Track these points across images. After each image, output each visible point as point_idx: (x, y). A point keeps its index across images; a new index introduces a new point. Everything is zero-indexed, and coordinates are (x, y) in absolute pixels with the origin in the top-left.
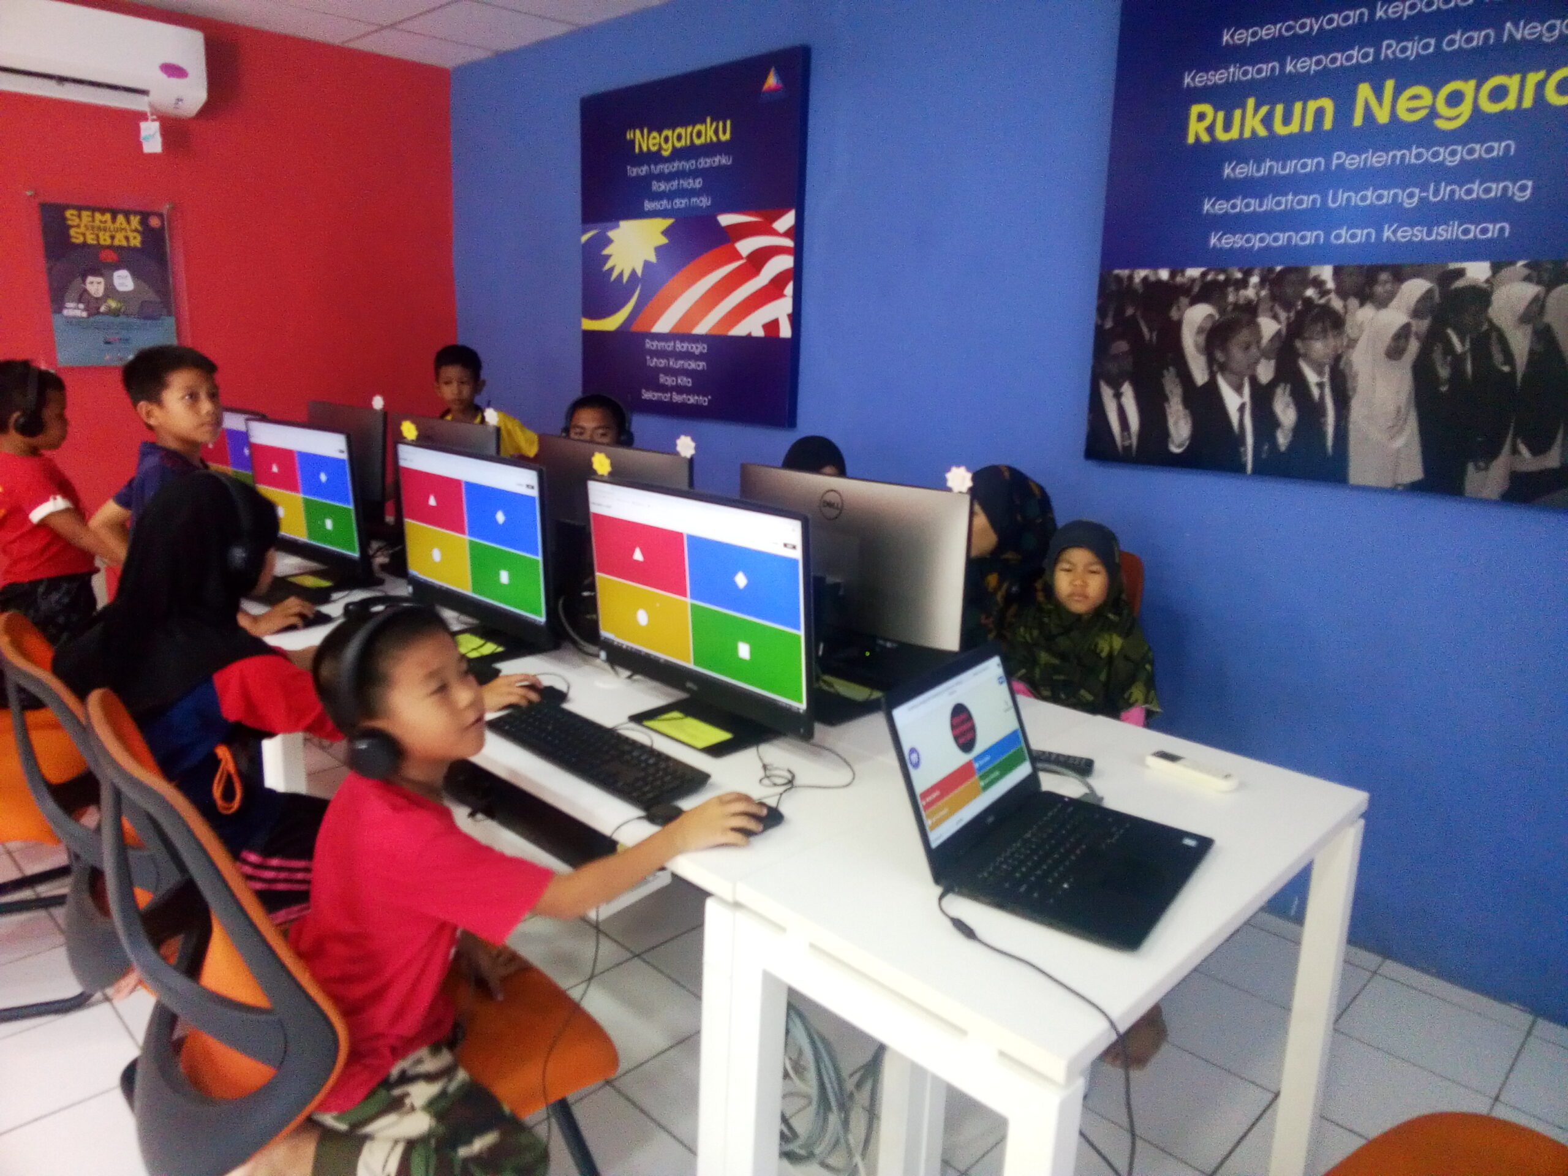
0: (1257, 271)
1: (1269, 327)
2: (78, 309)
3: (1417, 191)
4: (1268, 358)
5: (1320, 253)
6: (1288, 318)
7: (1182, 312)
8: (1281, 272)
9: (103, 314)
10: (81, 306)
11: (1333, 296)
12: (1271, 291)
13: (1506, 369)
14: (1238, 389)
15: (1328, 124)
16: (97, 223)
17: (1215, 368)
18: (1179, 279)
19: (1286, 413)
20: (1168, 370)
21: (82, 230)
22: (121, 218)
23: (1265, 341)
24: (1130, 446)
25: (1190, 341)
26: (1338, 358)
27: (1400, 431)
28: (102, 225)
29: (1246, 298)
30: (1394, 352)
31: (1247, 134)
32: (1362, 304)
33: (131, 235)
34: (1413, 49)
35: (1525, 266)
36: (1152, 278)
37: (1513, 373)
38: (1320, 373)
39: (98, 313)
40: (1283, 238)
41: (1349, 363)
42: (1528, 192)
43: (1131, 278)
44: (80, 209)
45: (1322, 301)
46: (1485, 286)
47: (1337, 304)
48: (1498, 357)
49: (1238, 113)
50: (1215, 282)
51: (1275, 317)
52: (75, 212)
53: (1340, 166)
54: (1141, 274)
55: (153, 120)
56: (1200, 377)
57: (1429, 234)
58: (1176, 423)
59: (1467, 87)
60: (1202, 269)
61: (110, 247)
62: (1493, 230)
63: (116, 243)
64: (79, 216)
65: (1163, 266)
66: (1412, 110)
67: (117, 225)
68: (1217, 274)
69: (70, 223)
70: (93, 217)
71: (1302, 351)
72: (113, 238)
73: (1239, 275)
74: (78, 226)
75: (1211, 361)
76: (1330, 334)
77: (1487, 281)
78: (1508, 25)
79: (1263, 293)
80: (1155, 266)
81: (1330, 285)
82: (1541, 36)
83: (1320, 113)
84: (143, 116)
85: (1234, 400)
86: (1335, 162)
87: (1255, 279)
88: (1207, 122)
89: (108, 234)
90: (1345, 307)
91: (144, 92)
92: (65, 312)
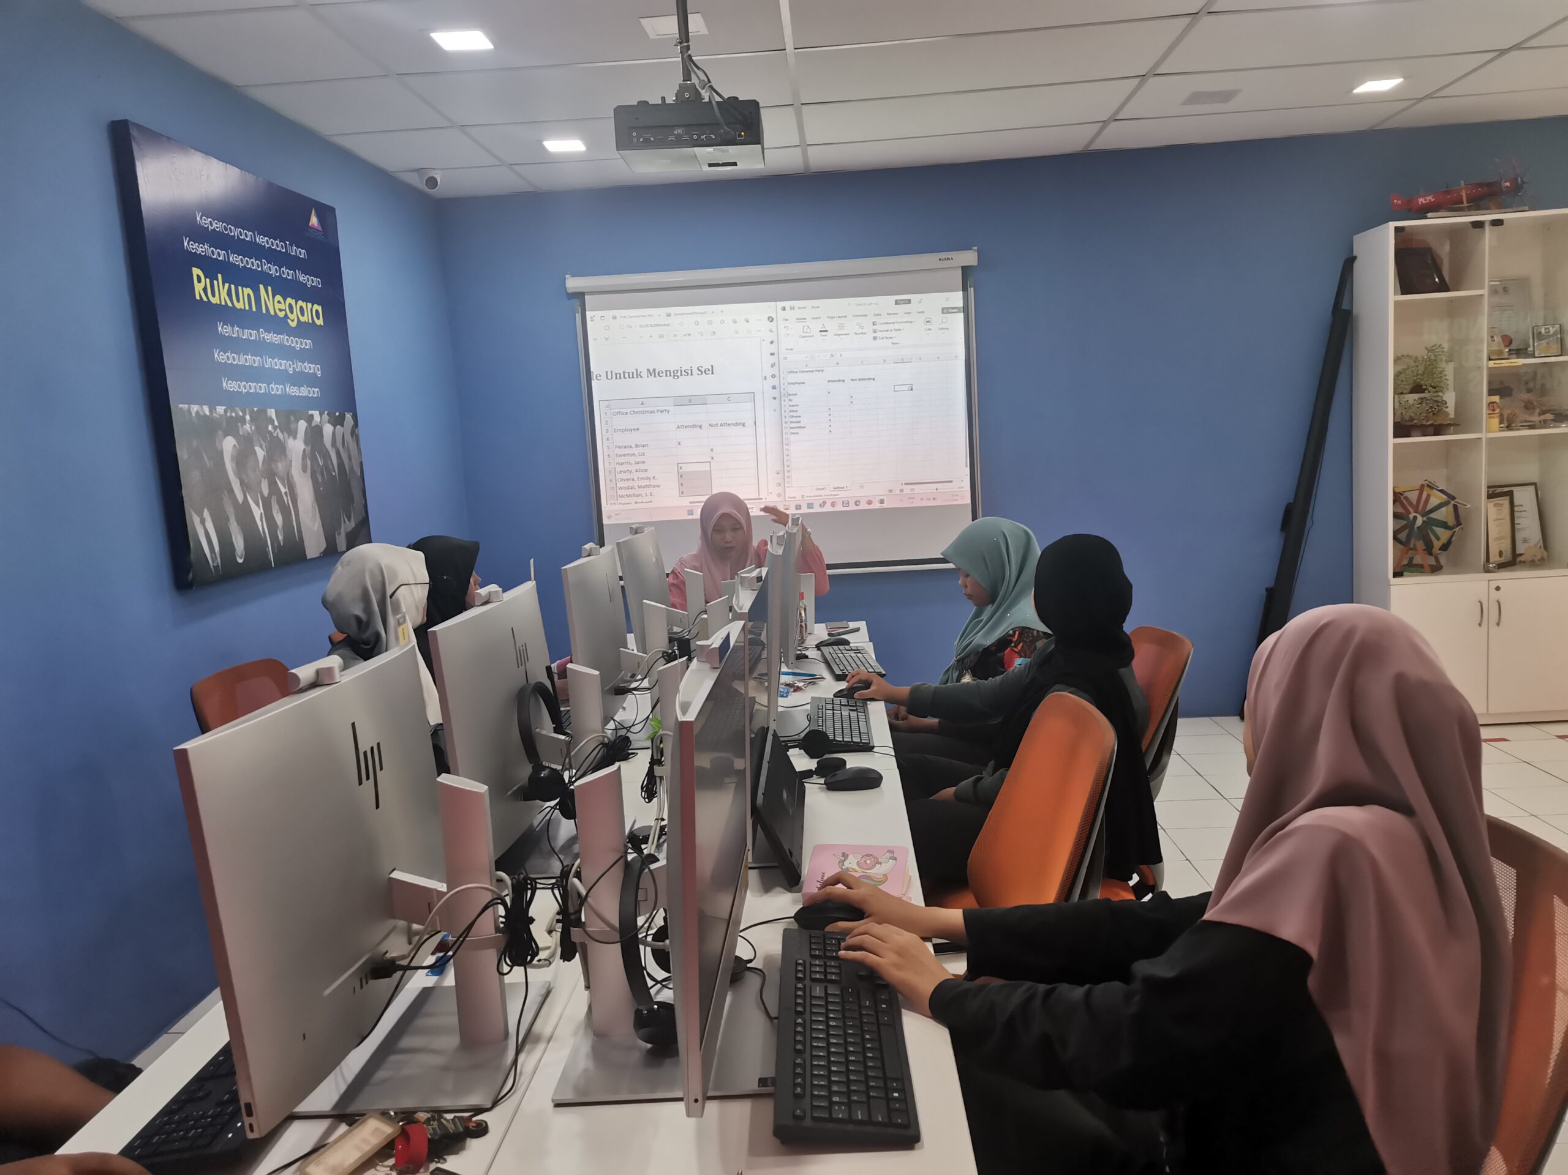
0: (247, 413)
1: (260, 453)
3: (291, 363)
4: (265, 478)
5: (268, 400)
6: (266, 446)
7: (221, 442)
8: (257, 410)
11: (278, 430)
12: (255, 425)
13: (334, 474)
14: (258, 505)
15: (254, 309)
17: (245, 488)
18: (214, 415)
19: (279, 519)
20: (224, 494)
23: (260, 465)
24: (218, 565)
25: (229, 466)
26: (288, 474)
27: (315, 520)
29: (247, 431)
30: (304, 469)
31: (223, 303)
32: (289, 437)
34: (273, 270)
35: (327, 414)
36: (202, 414)
37: (336, 476)
38: (285, 488)
40: (253, 387)
41: (292, 477)
42: (320, 372)
43: (189, 410)
45: (275, 435)
46: (320, 425)
47: (281, 436)
48: (331, 468)
49: (215, 282)
50: (232, 416)
51: (261, 447)
53: (263, 337)
54: (195, 408)
56: (240, 498)
57: (300, 393)
58: (236, 539)
59: (293, 302)
60: (224, 408)
62: (315, 392)
65: (205, 405)
66: (281, 310)
68: (231, 413)
71: (275, 470)
73: (241, 414)
75: (243, 484)
76: (282, 457)
77: (320, 422)
78: (297, 271)
79: (253, 428)
80: (201, 405)
81: (276, 423)
82: (306, 283)
83: (249, 295)
85: (257, 512)
86: (262, 336)
87: (248, 417)
88: (202, 285)
90: (284, 438)
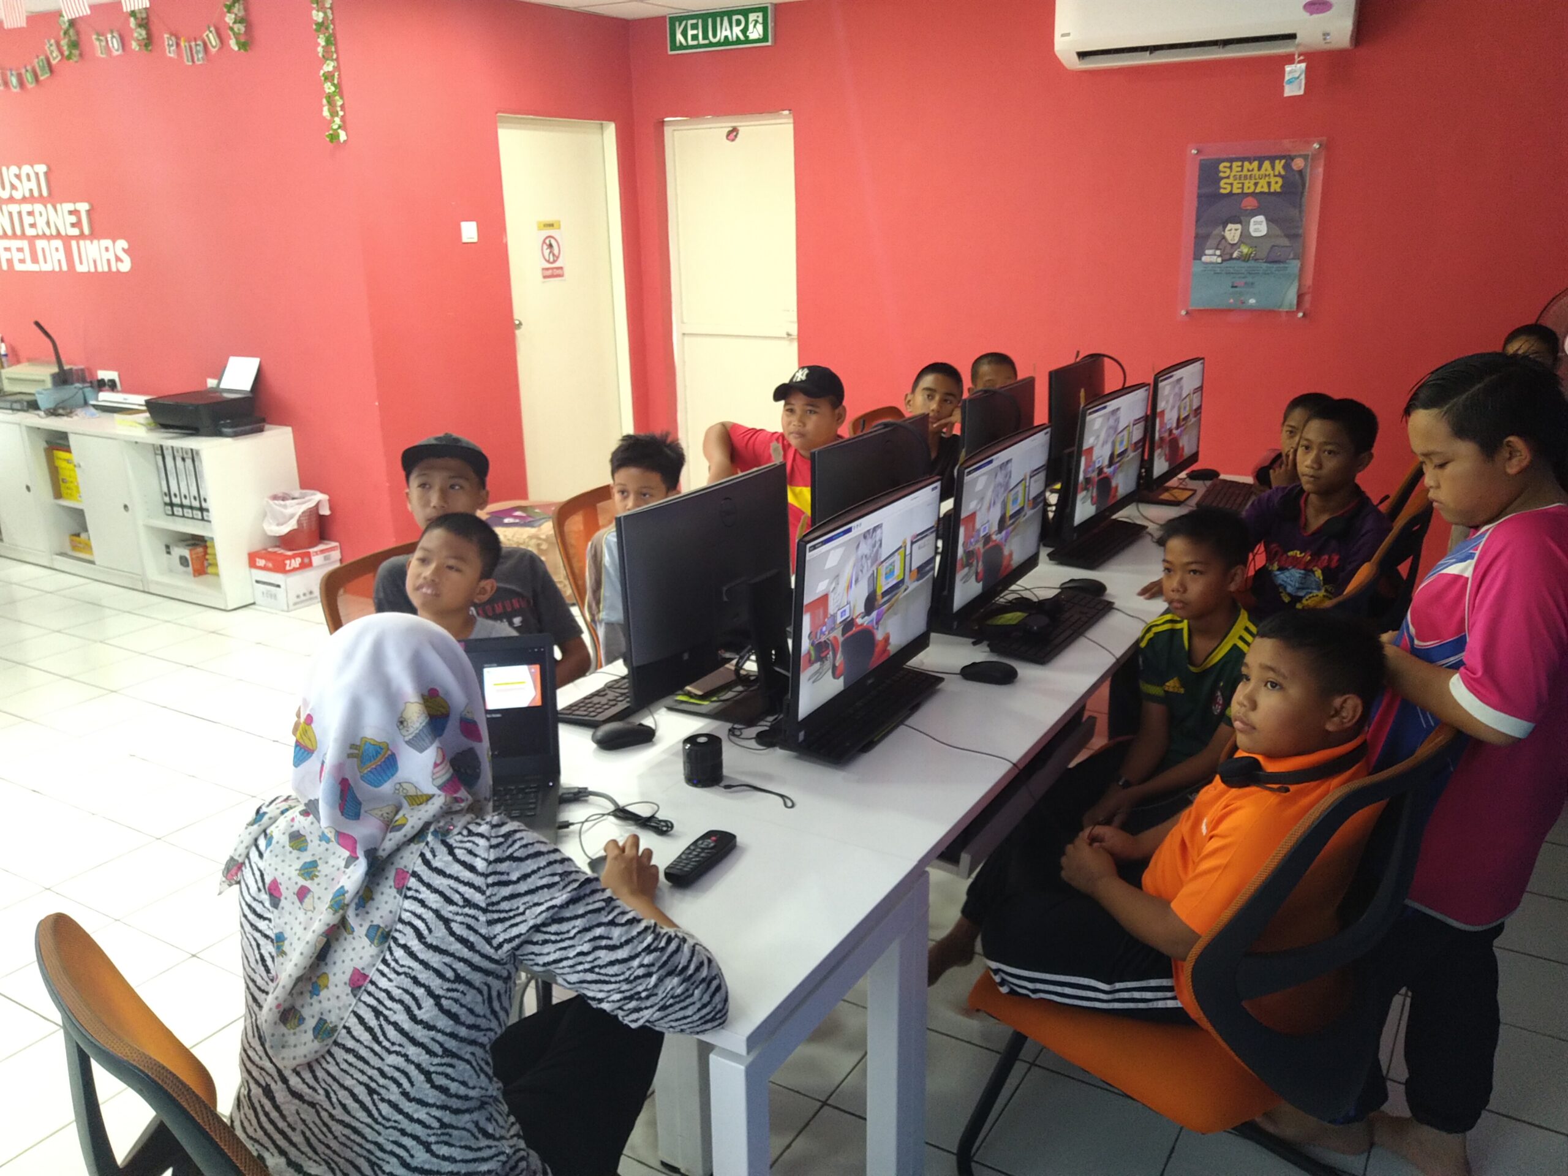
2: (1215, 255)
9: (1235, 259)
10: (1218, 252)
16: (1245, 172)
21: (1230, 181)
22: (1267, 164)
28: (1249, 173)
33: (1273, 180)
39: (1231, 259)
44: (1231, 161)
52: (1228, 164)
55: (1300, 62)
61: (1253, 194)
63: (1258, 190)
64: (1231, 167)
67: (1263, 172)
69: (1222, 175)
70: (1242, 166)
72: (1256, 184)
74: (1228, 177)
84: (1290, 59)
89: (1253, 181)
91: (1292, 36)
92: (1204, 259)
